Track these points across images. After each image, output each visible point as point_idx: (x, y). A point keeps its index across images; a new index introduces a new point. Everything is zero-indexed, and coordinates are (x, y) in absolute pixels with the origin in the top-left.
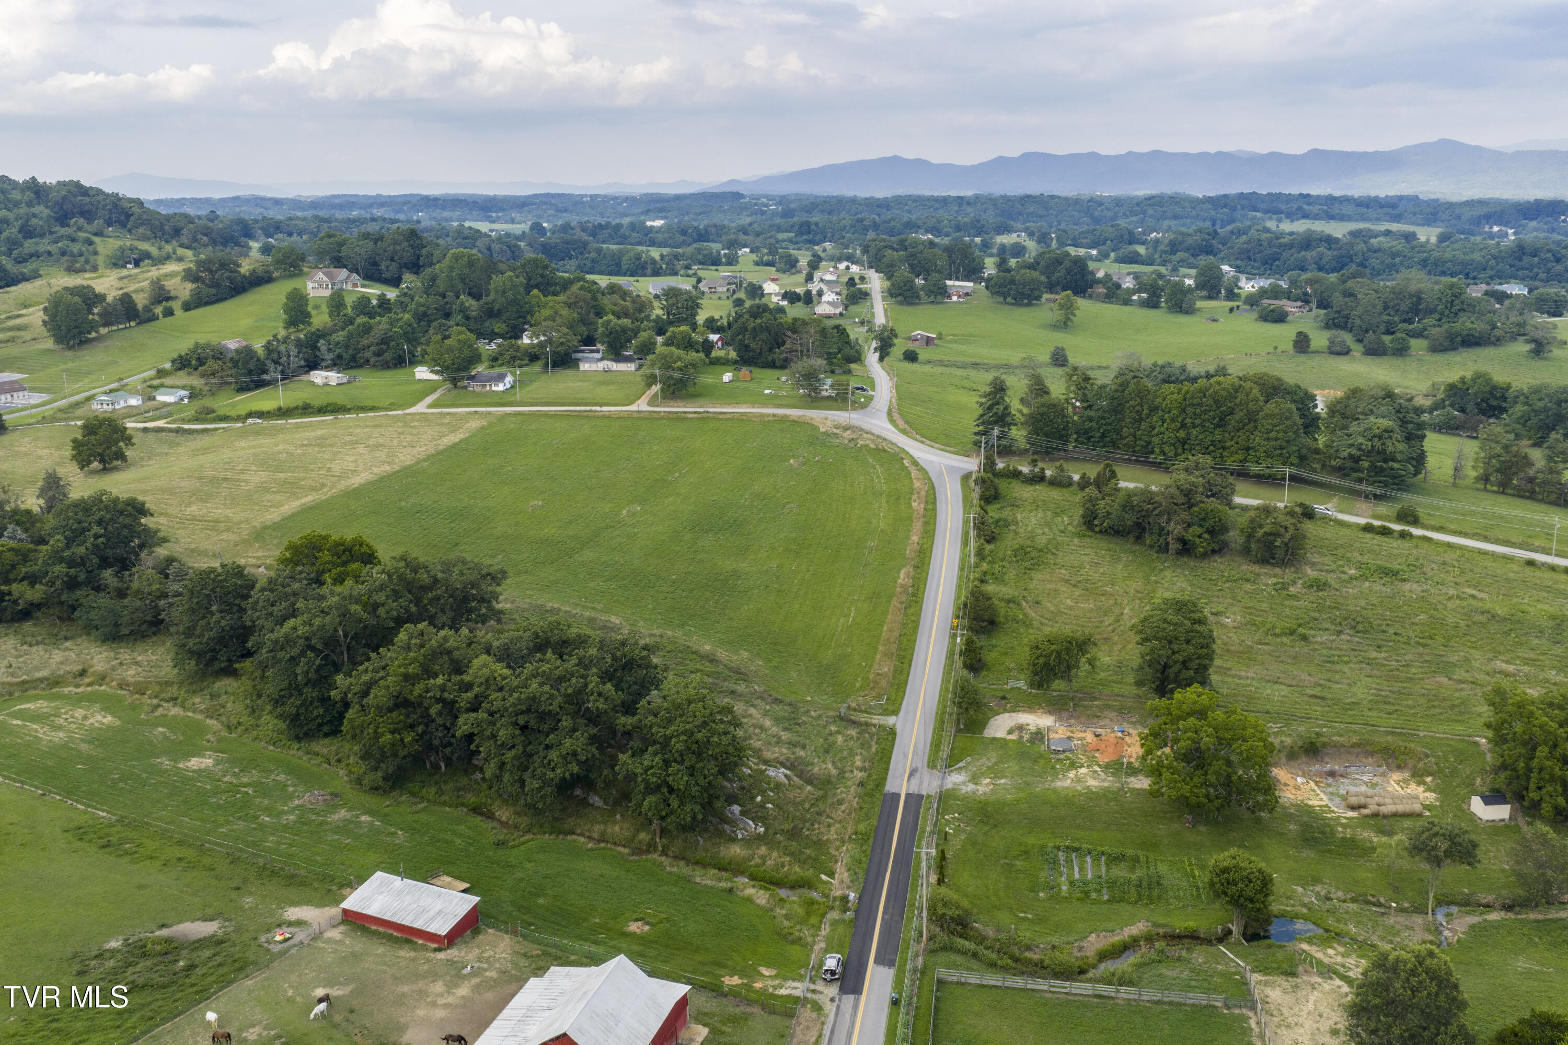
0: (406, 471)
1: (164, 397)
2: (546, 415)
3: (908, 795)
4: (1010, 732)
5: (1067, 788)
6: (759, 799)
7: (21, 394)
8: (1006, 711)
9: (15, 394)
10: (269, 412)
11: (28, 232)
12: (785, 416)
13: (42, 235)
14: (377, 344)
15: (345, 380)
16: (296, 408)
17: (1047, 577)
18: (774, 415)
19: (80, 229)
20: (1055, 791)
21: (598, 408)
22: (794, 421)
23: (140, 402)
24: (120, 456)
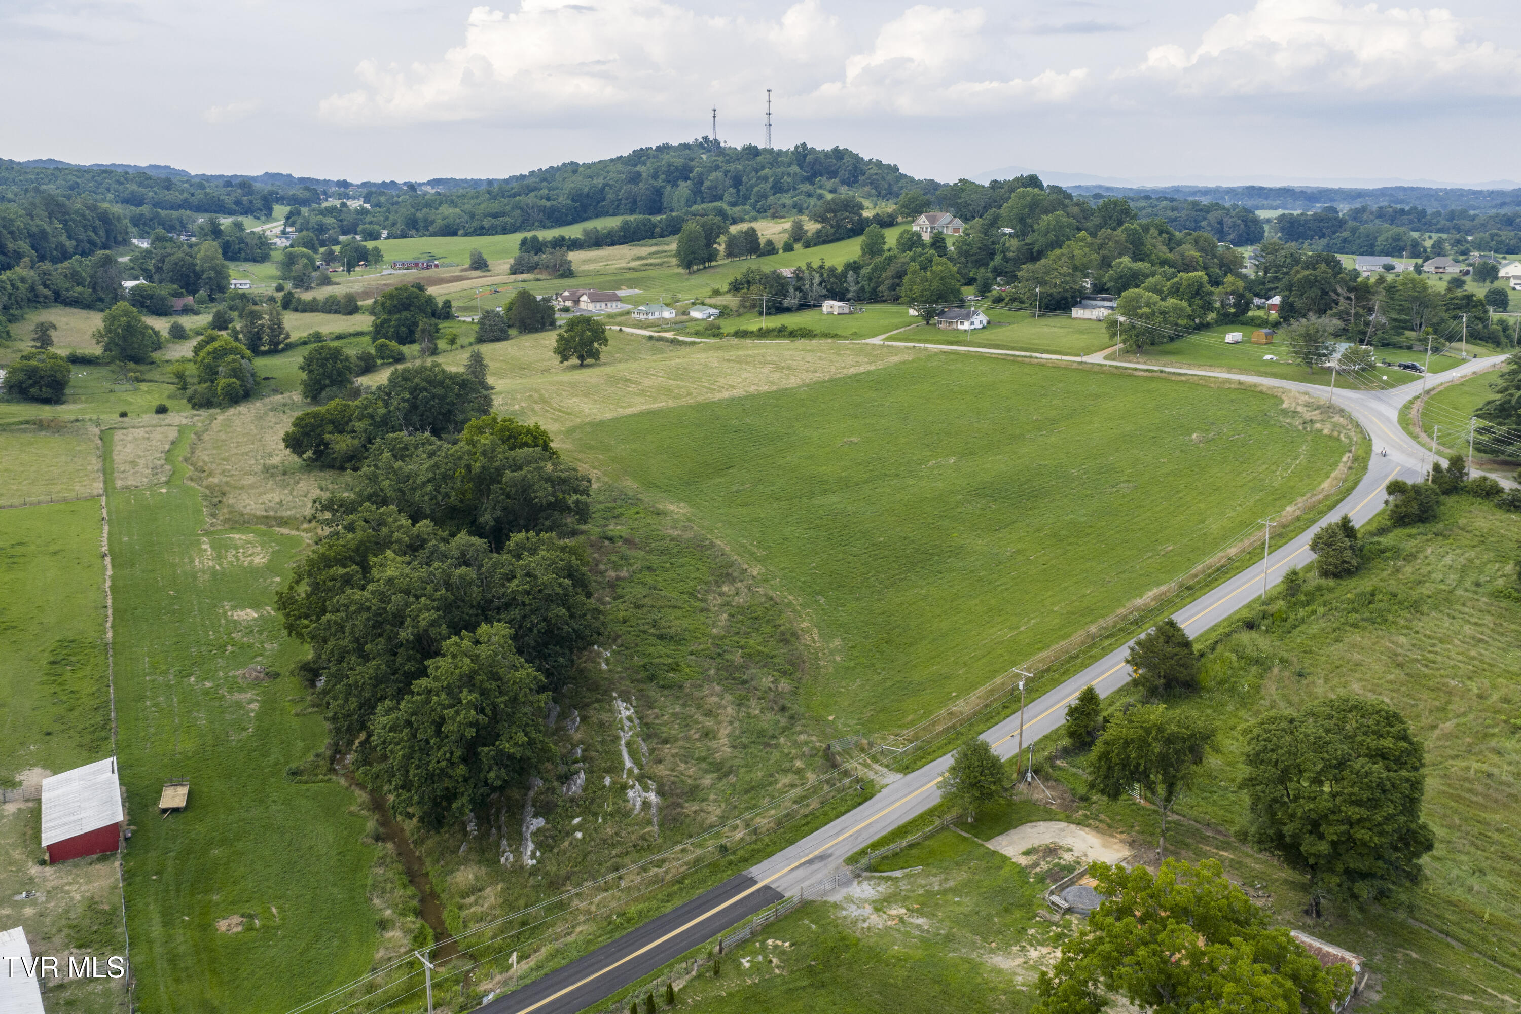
0: (782, 394)
1: (695, 314)
2: (981, 357)
3: (767, 888)
4: (1027, 853)
5: (999, 972)
6: (577, 821)
7: (614, 304)
8: (1069, 820)
9: (609, 304)
10: (752, 332)
11: (778, 188)
12: (1255, 386)
13: (787, 191)
14: (893, 277)
15: (847, 311)
16: (774, 330)
17: (1366, 642)
18: (1240, 383)
19: (820, 187)
20: (975, 967)
21: (1038, 355)
22: (1261, 392)
23: (673, 315)
24: (595, 355)
